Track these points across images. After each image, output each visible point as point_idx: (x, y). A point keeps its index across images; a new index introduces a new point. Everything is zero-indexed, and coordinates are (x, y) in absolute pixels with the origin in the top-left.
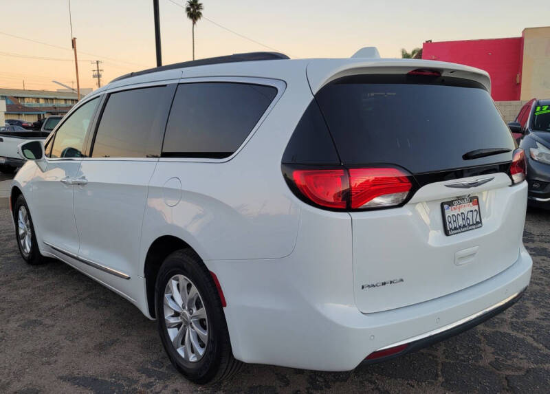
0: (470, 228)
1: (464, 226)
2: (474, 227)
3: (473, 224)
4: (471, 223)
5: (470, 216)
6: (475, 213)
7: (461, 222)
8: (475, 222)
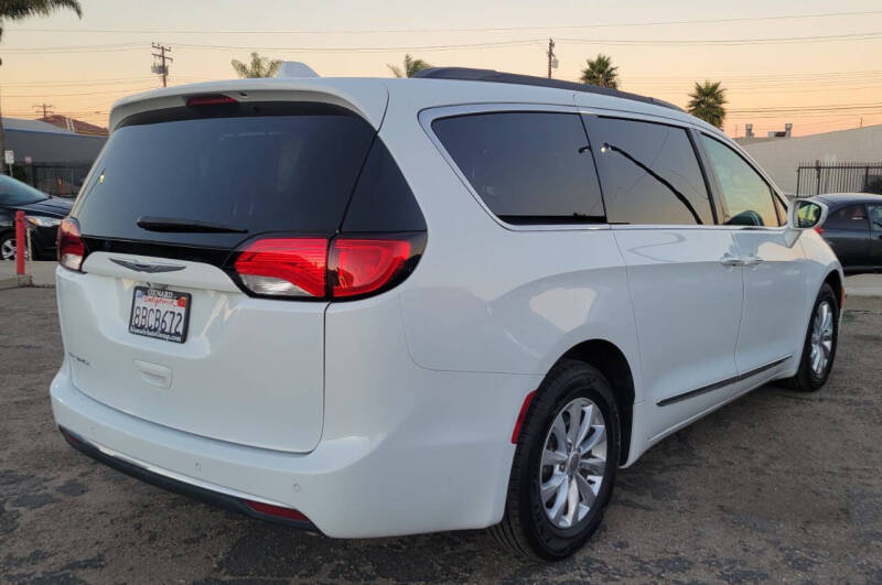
0: (161, 335)
1: (155, 330)
2: (168, 337)
3: (170, 334)
4: (167, 330)
5: (168, 318)
6: (177, 318)
7: (152, 322)
8: (173, 331)
